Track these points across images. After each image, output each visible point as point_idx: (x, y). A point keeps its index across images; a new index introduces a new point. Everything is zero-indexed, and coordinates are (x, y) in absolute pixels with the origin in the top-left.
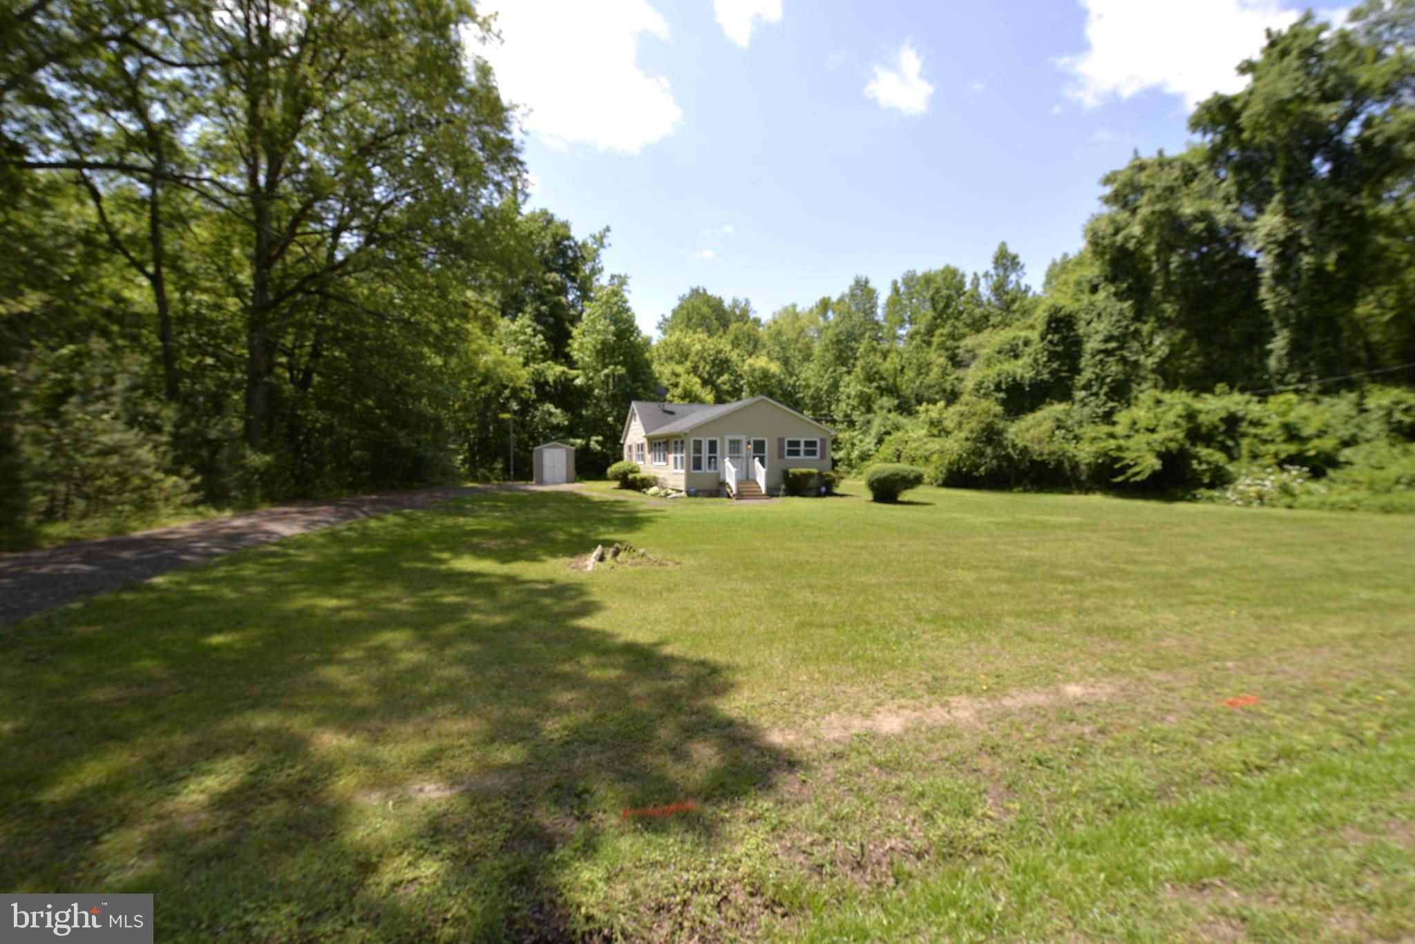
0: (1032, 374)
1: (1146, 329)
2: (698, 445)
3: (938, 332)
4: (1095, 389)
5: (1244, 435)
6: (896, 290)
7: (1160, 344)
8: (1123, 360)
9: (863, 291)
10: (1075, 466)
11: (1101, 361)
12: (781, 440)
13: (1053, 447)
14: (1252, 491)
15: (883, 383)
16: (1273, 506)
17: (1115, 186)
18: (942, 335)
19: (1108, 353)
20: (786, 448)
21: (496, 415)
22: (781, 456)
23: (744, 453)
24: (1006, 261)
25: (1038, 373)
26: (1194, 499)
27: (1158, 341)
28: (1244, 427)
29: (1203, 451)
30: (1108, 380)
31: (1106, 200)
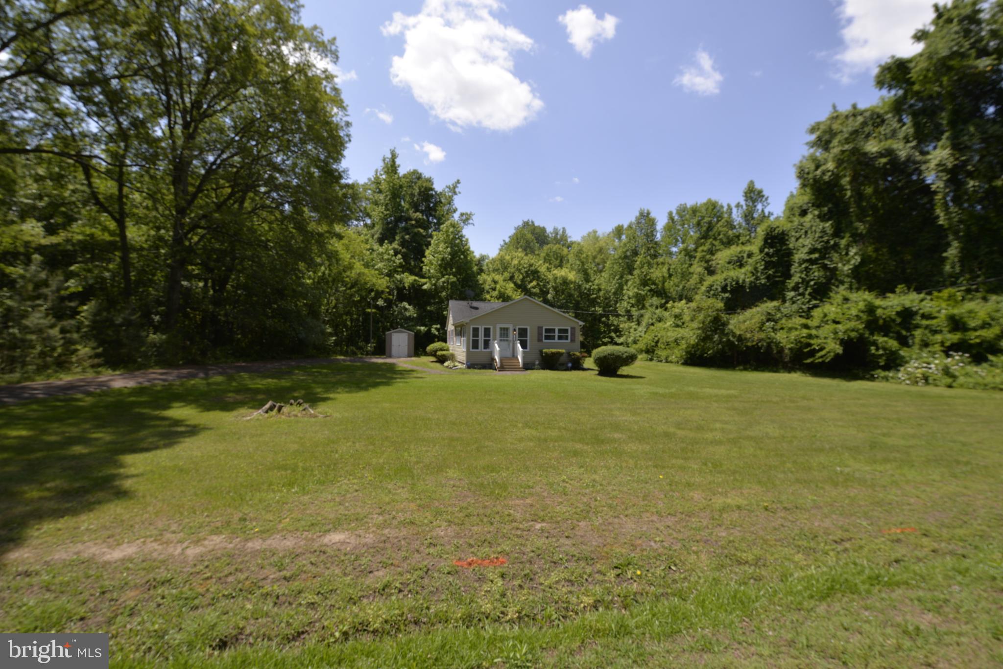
0: (752, 279)
1: (843, 242)
2: (476, 331)
3: (700, 249)
4: (801, 290)
5: (917, 326)
6: (671, 218)
7: (855, 256)
8: (825, 267)
9: (646, 220)
10: (781, 350)
11: (806, 268)
12: (540, 328)
13: (762, 335)
14: (919, 373)
15: (653, 287)
16: (936, 385)
17: (818, 133)
18: (703, 251)
19: (812, 262)
20: (544, 334)
21: (364, 310)
22: (540, 340)
23: (511, 337)
24: (753, 195)
25: (757, 278)
26: (872, 378)
27: (853, 251)
28: (918, 320)
29: (881, 339)
30: (812, 283)
31: (813, 145)
